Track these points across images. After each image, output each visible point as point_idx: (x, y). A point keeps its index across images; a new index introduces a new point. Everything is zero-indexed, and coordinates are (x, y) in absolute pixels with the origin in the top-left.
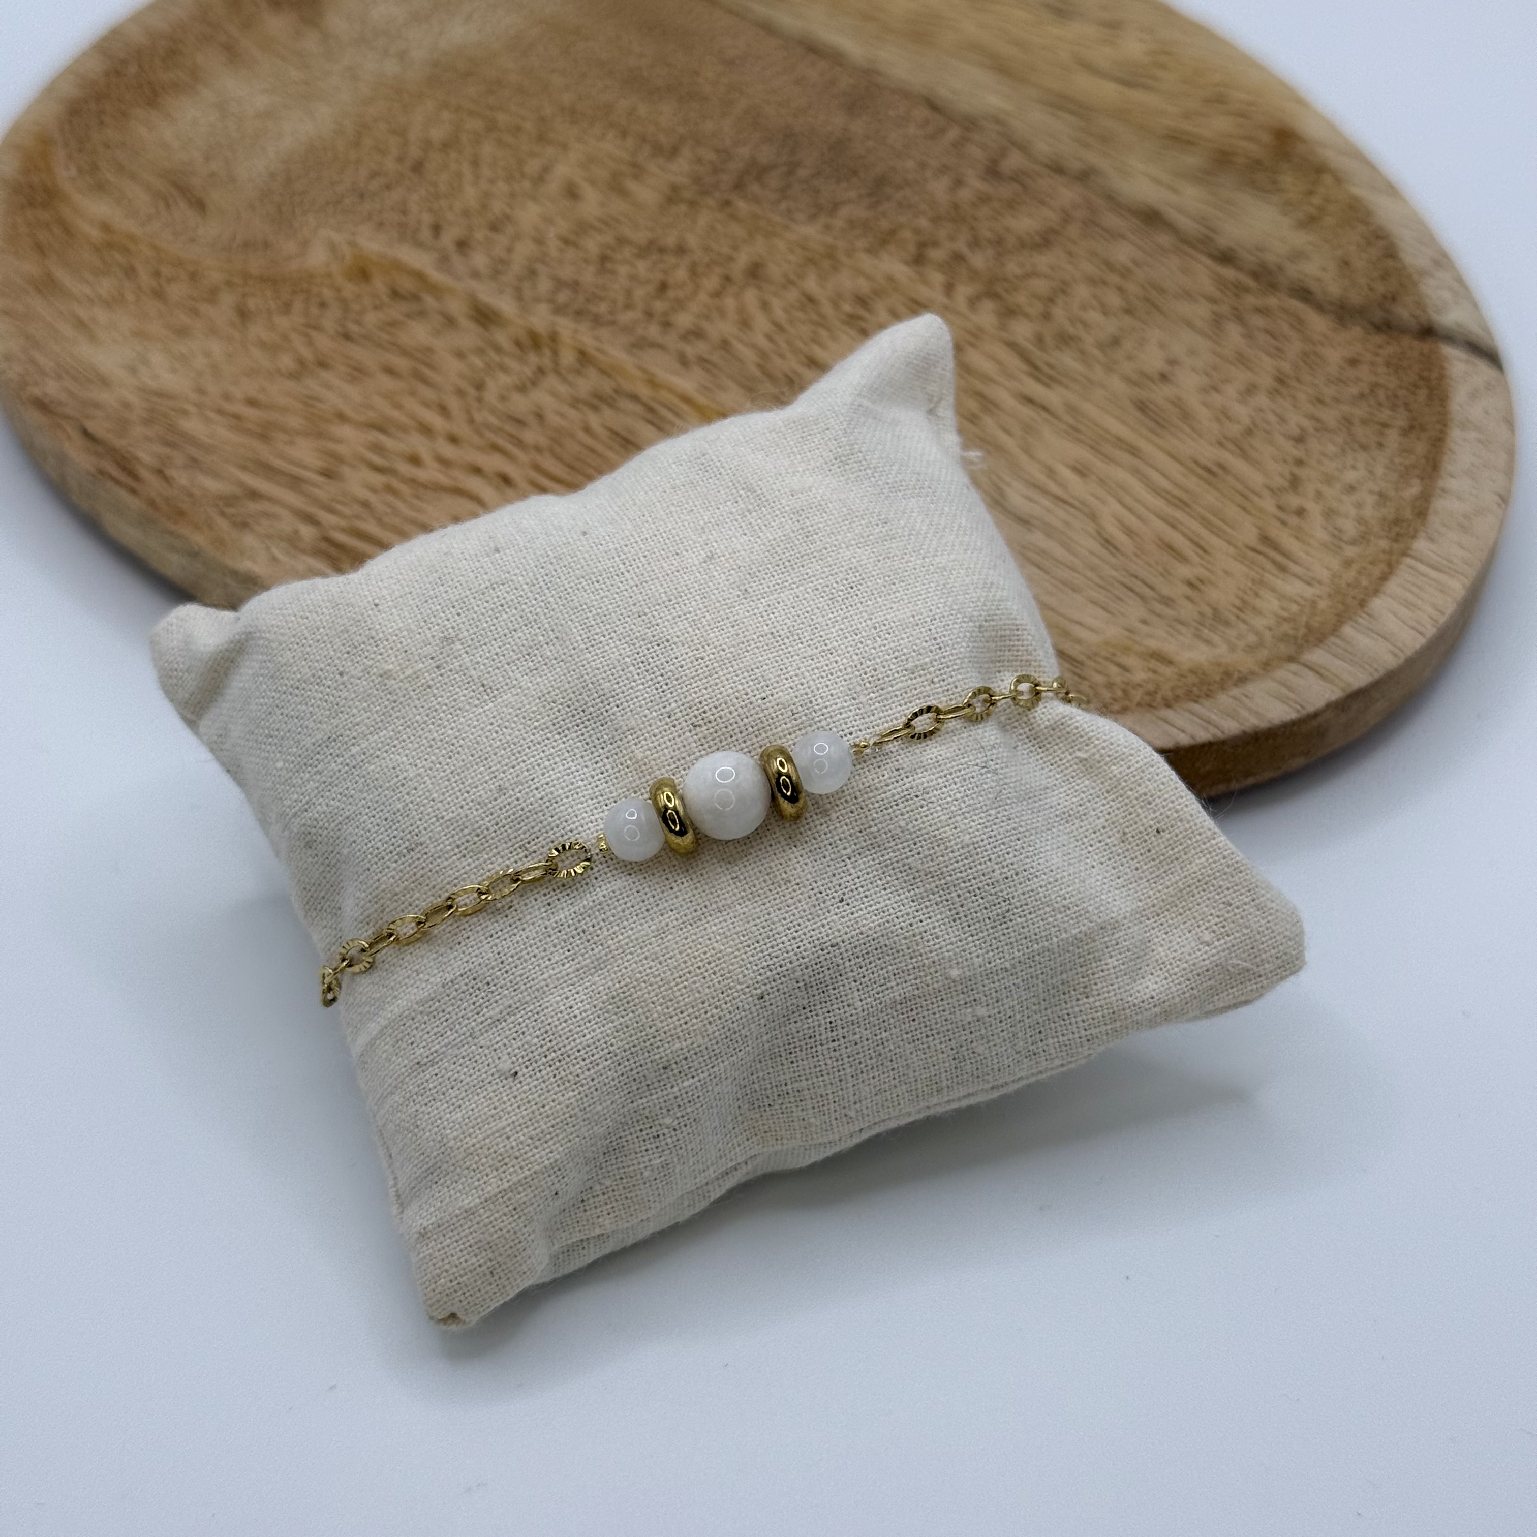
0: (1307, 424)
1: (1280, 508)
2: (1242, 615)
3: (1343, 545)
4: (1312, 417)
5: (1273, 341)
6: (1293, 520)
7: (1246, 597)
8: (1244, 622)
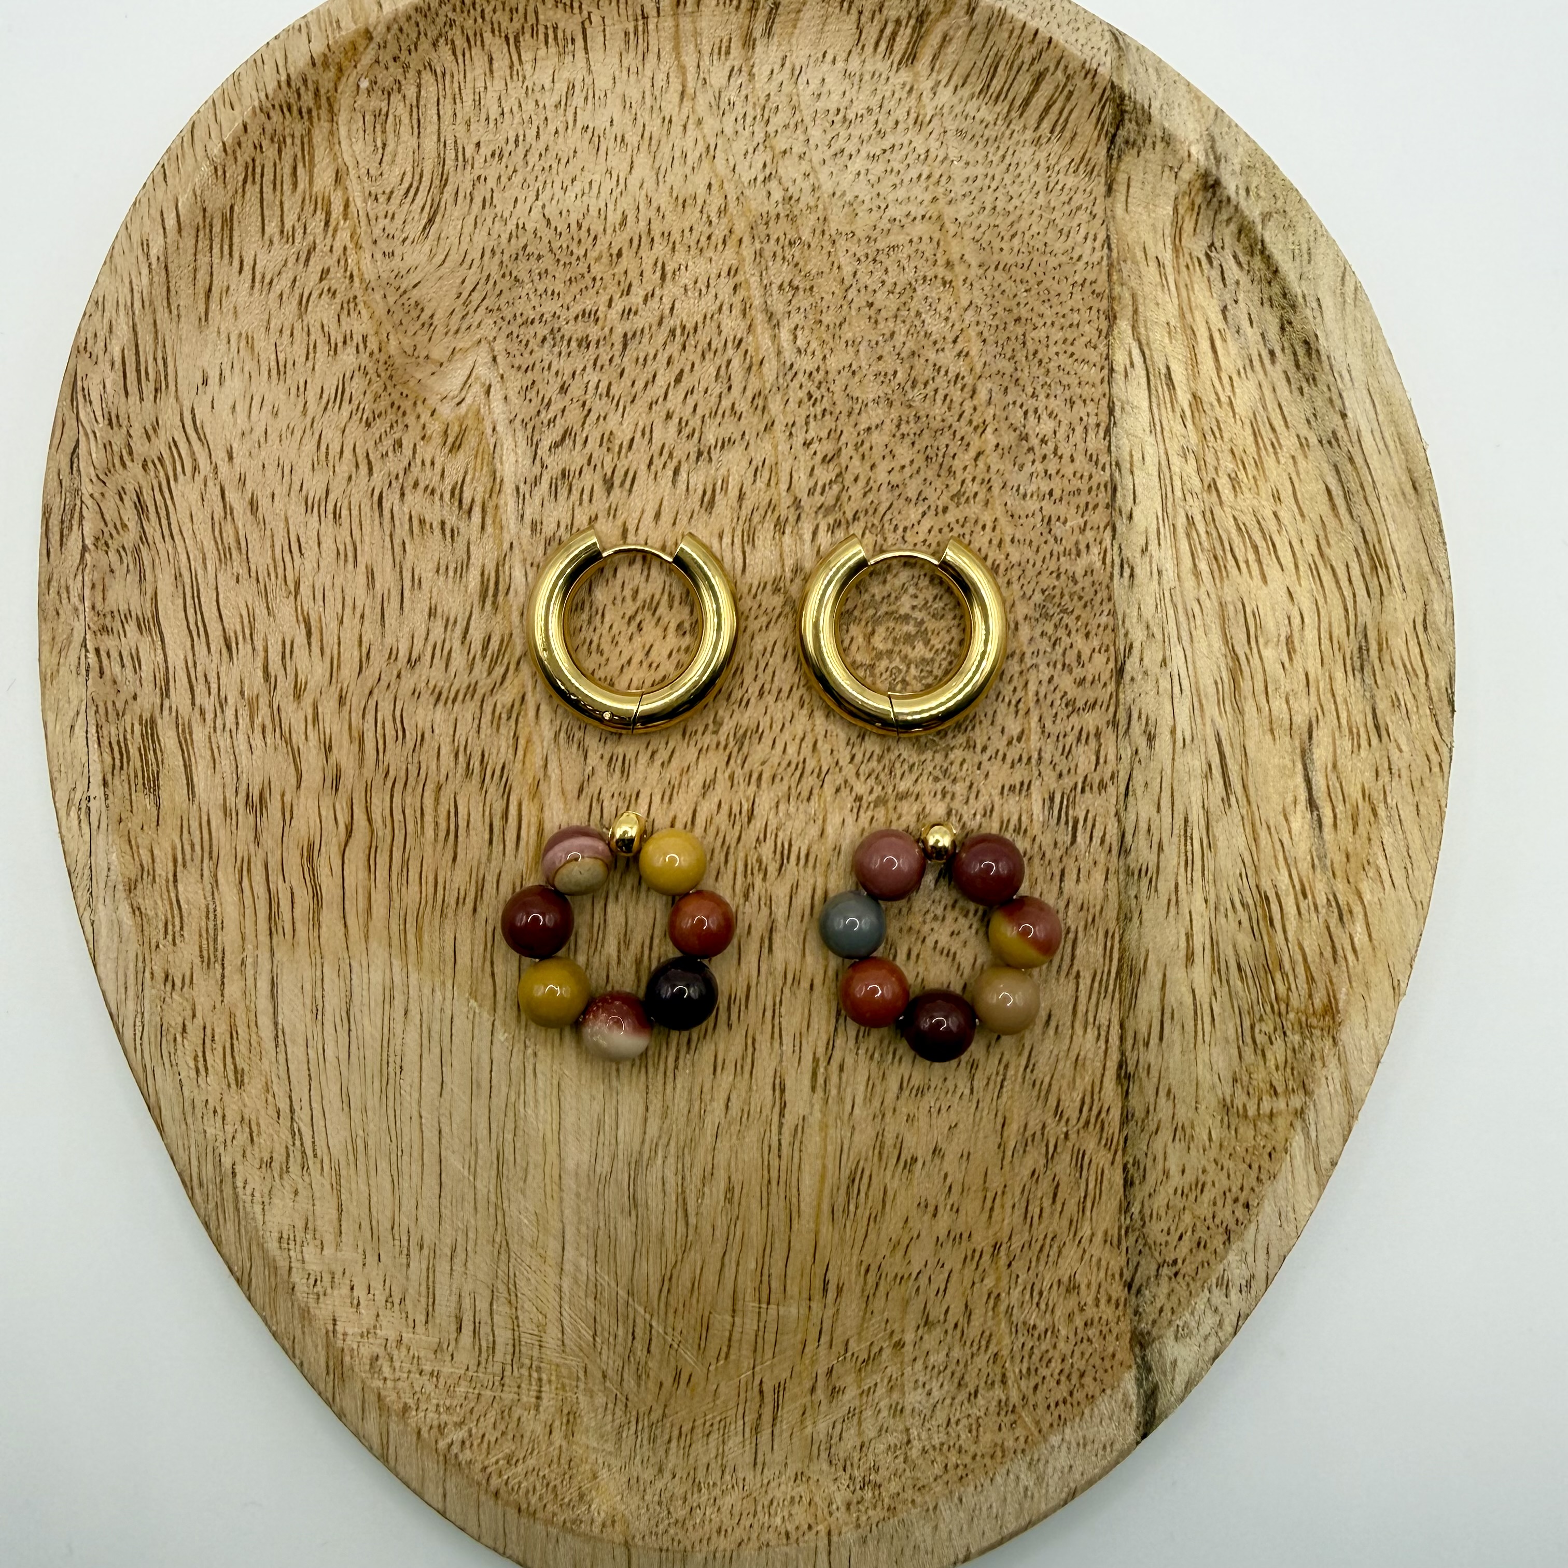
0: (956, 1312)
1: (830, 1372)
2: (674, 1444)
3: (824, 1455)
4: (968, 1312)
5: (1047, 1203)
6: (820, 1394)
7: (699, 1431)
8: (667, 1452)
